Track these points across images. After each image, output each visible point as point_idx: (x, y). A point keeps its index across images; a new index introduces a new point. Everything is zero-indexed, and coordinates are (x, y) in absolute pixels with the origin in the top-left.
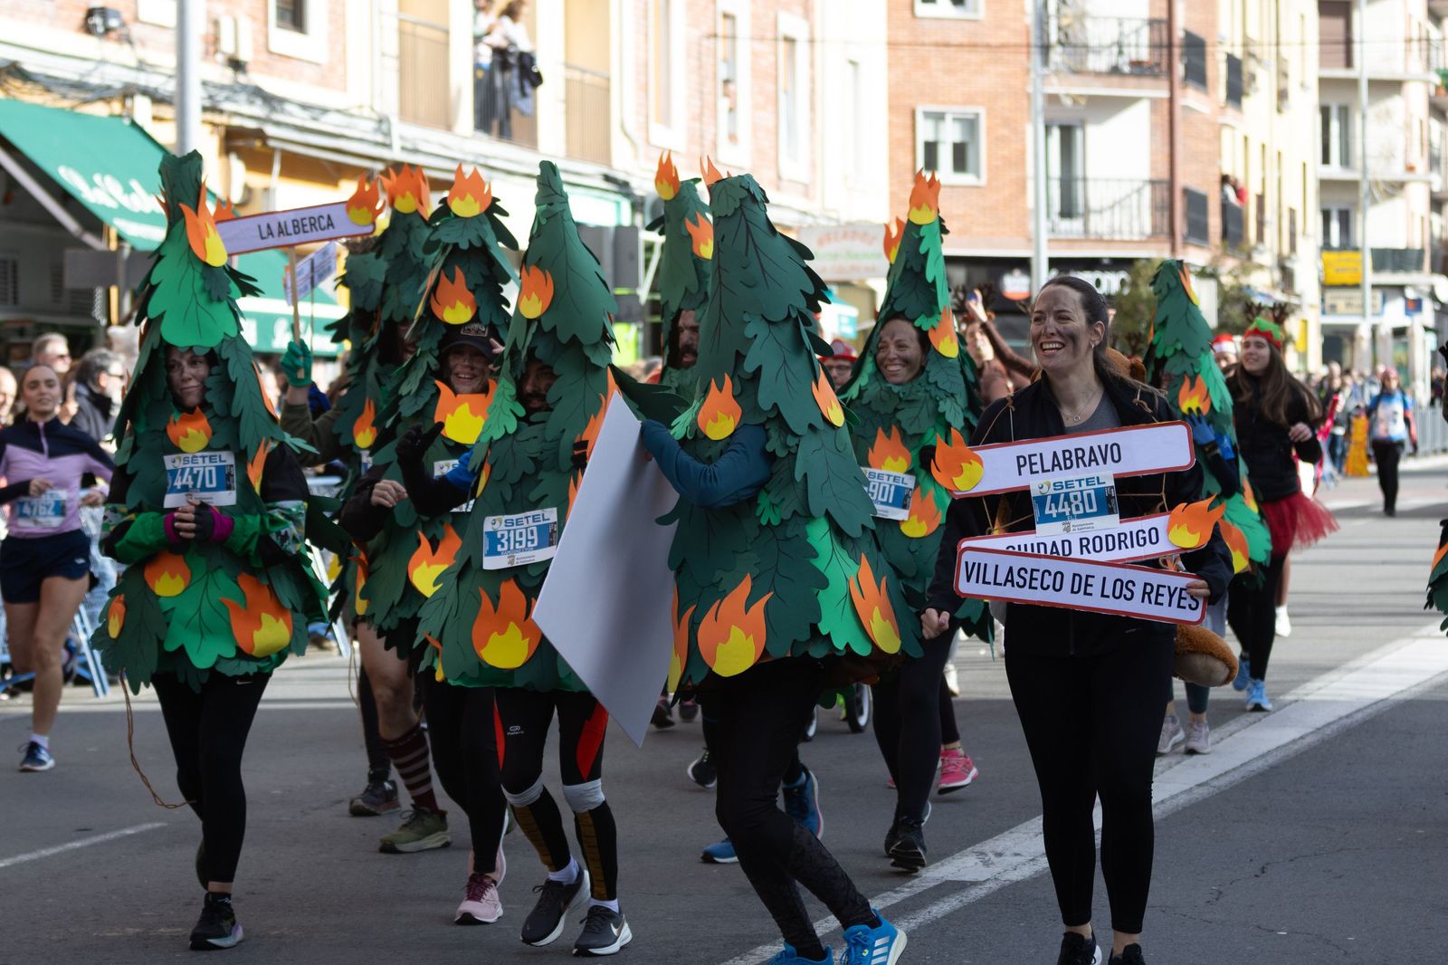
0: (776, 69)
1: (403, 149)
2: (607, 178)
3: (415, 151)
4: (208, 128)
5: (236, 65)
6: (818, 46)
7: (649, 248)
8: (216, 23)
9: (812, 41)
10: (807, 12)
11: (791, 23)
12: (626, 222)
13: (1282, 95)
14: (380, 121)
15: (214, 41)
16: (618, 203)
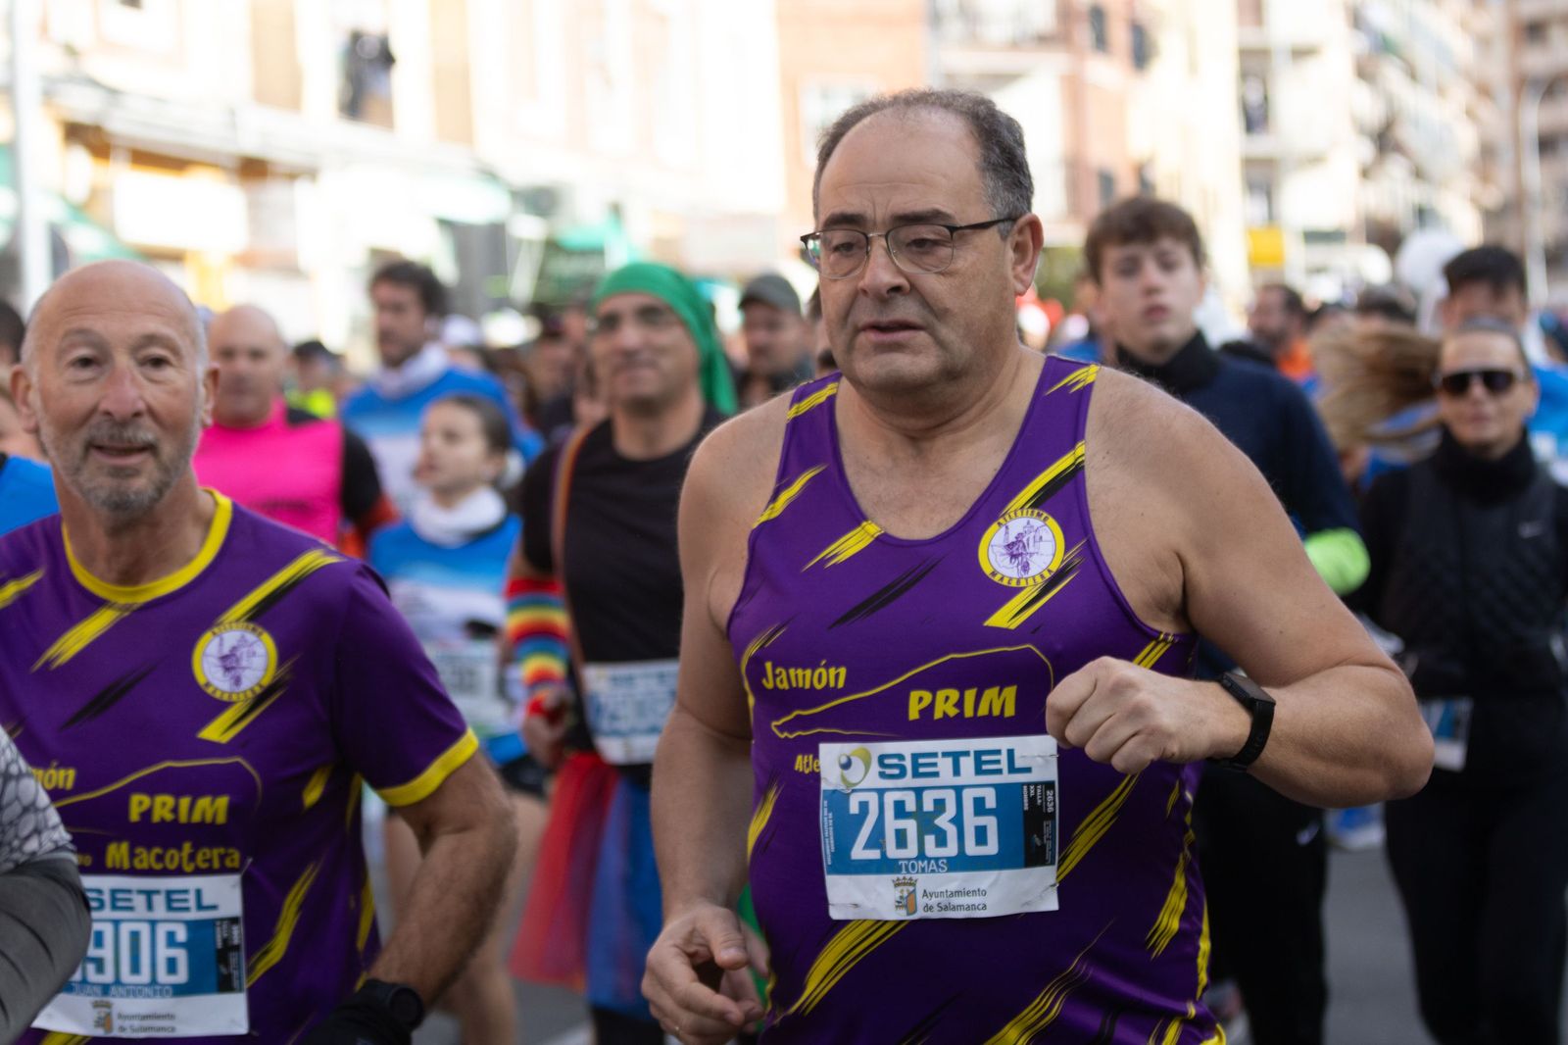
5: (71, 51)
7: (522, 243)
12: (500, 216)
13: (1193, 67)
15: (44, 29)
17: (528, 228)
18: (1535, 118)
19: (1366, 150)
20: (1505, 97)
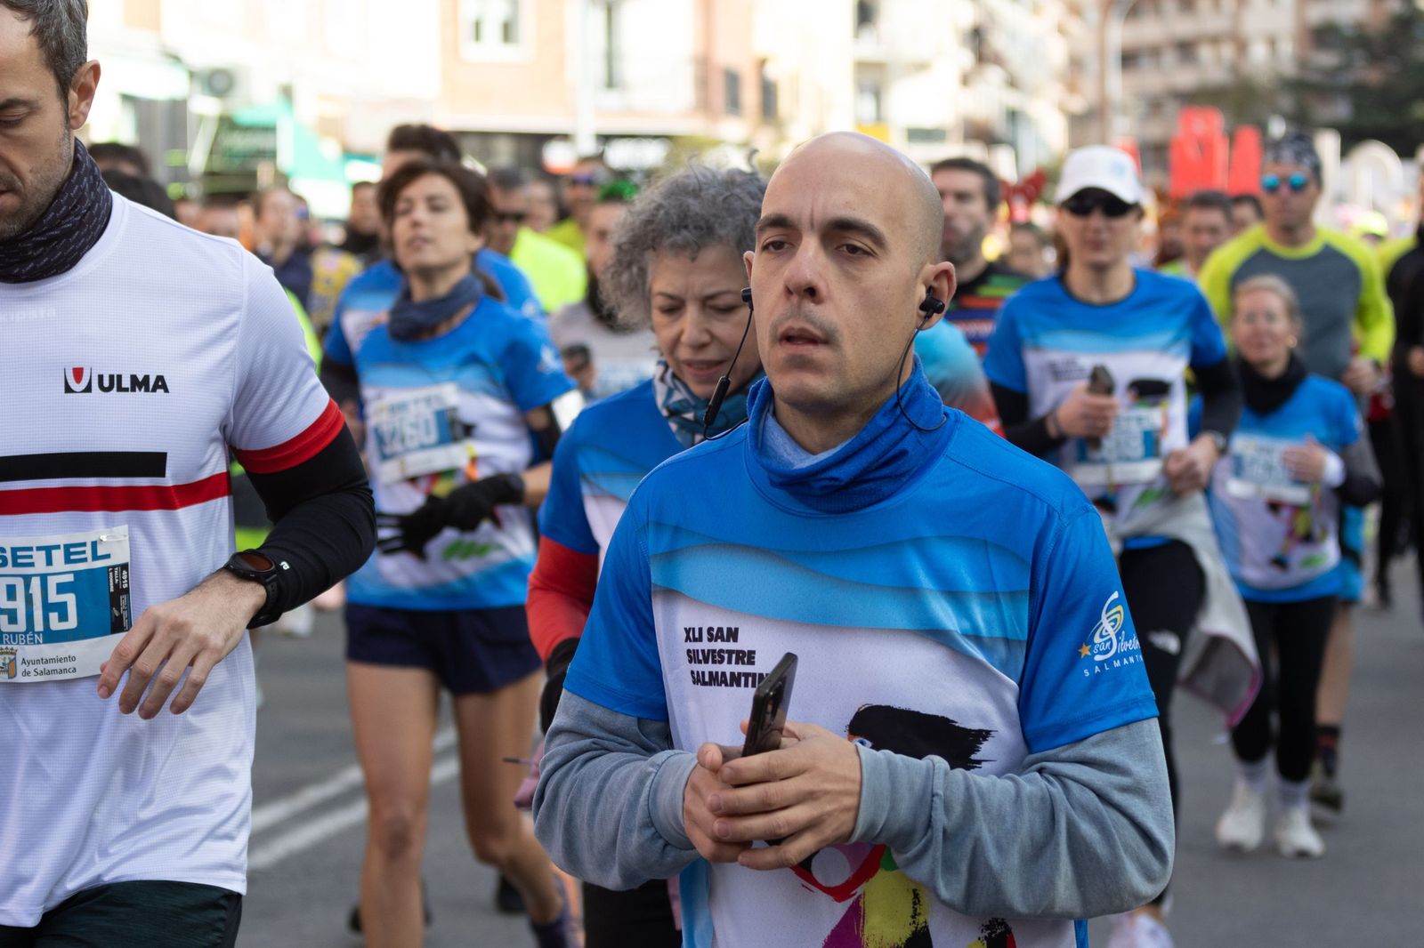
7: (201, 119)
17: (205, 107)
18: (1119, 34)
19: (966, 58)
20: (1093, 15)
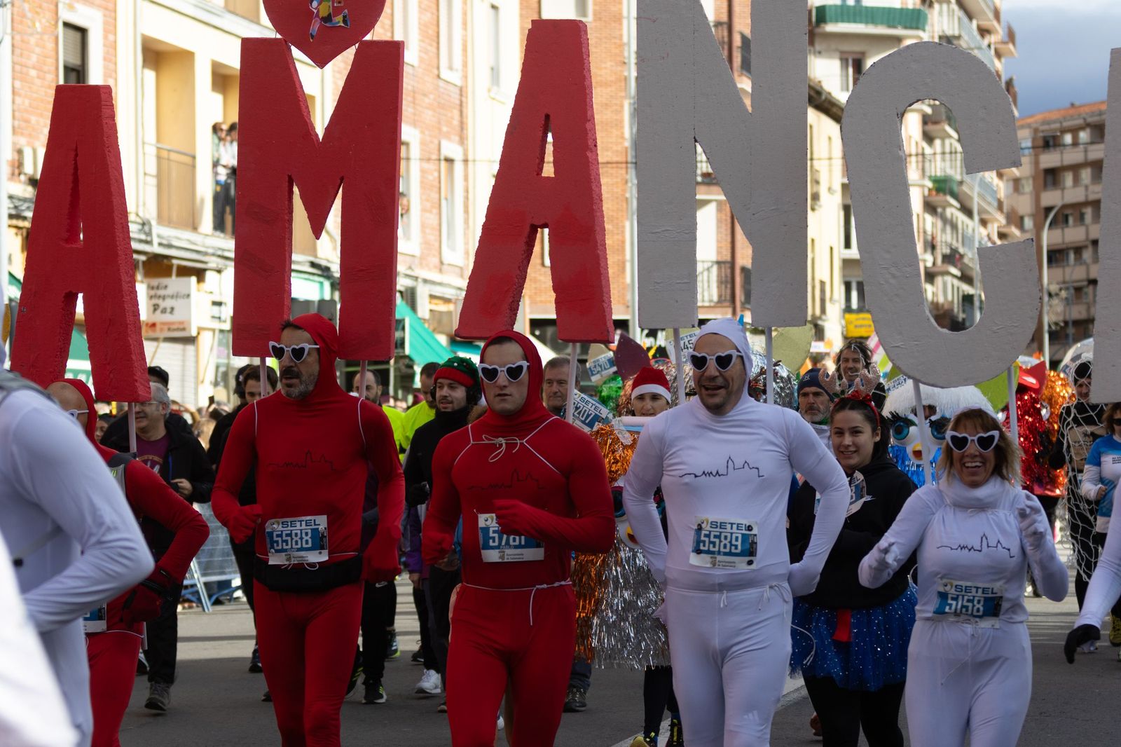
0: (440, 182)
1: (160, 244)
2: (313, 265)
3: (170, 246)
4: (14, 231)
6: (470, 164)
8: (20, 152)
9: (466, 161)
10: (462, 140)
11: (451, 148)
12: (327, 297)
13: (815, 197)
14: (143, 224)
15: (18, 166)
16: (321, 283)
20: (1028, 223)
